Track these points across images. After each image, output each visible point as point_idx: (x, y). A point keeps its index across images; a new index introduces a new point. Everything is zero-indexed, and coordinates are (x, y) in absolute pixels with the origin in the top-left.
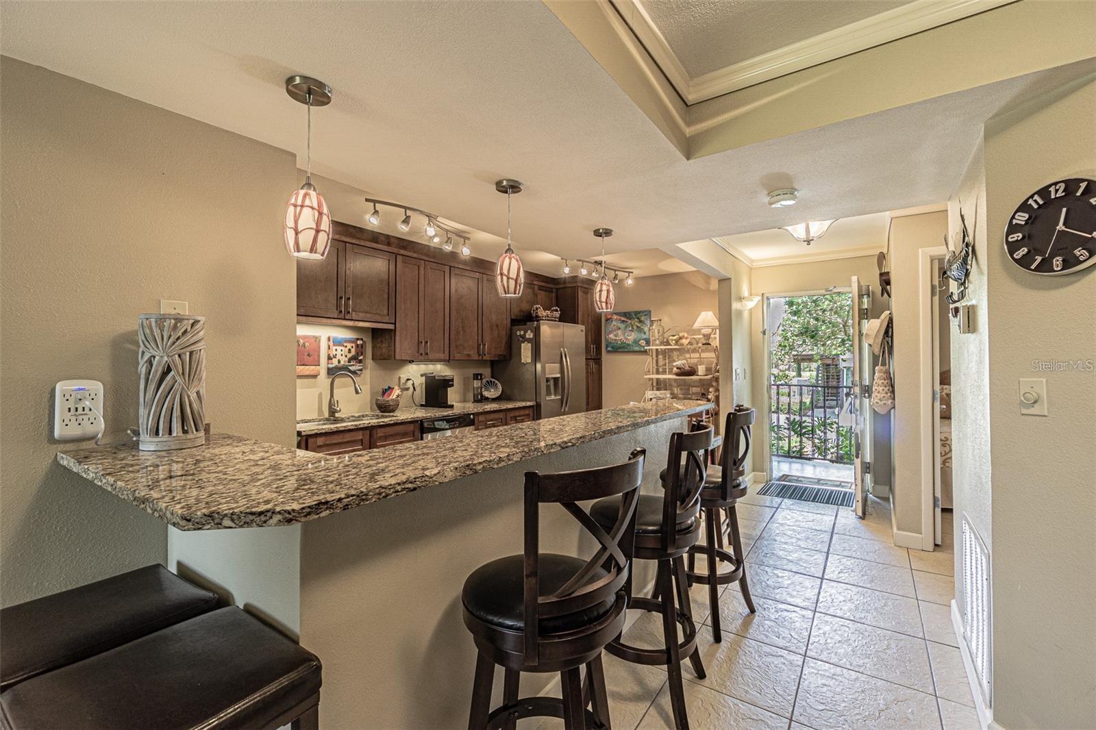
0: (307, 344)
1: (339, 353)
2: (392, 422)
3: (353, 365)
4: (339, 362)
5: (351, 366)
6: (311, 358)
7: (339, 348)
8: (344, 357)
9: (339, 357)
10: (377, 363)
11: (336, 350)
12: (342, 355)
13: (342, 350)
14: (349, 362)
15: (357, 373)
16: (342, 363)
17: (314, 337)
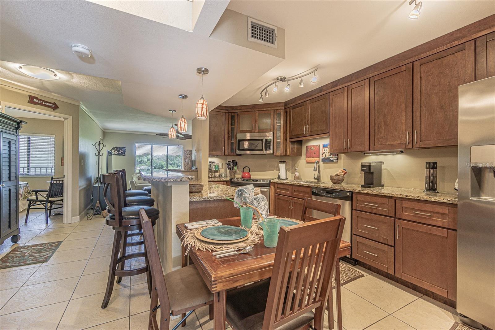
0: (314, 149)
1: (326, 151)
2: (299, 184)
3: (332, 157)
4: (326, 156)
5: (331, 157)
6: (316, 154)
7: (326, 149)
8: (328, 153)
9: (325, 153)
10: (347, 155)
11: (324, 150)
12: (327, 152)
13: (327, 150)
14: (330, 156)
15: (334, 162)
16: (327, 156)
17: (316, 145)
